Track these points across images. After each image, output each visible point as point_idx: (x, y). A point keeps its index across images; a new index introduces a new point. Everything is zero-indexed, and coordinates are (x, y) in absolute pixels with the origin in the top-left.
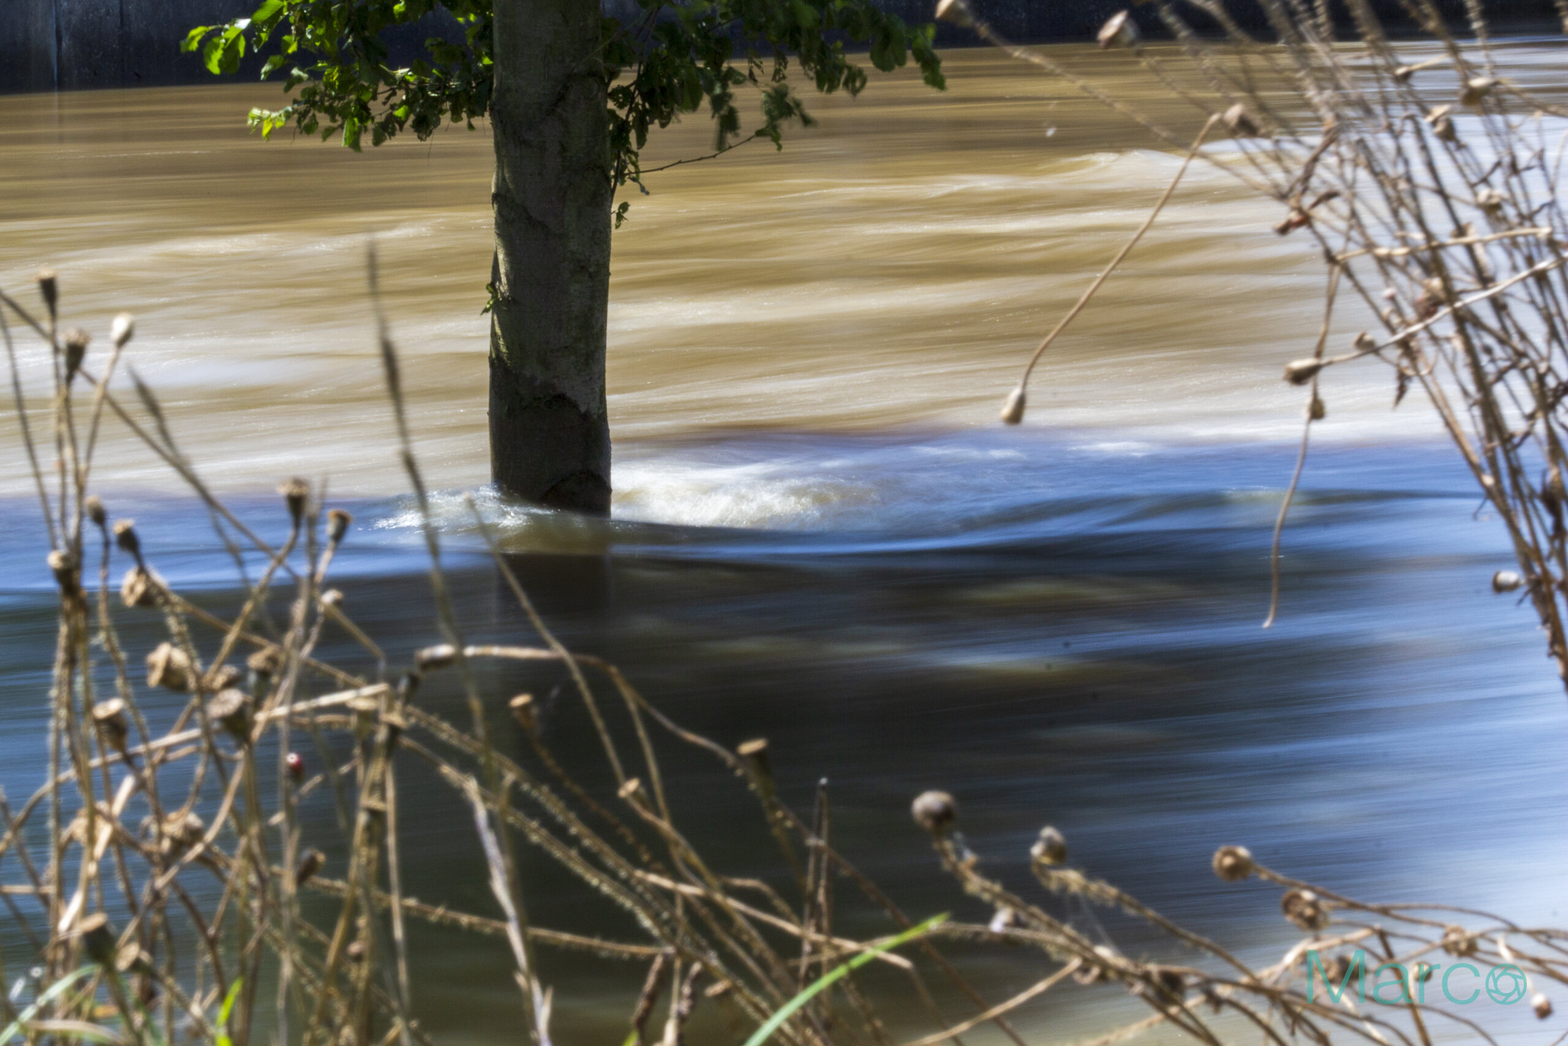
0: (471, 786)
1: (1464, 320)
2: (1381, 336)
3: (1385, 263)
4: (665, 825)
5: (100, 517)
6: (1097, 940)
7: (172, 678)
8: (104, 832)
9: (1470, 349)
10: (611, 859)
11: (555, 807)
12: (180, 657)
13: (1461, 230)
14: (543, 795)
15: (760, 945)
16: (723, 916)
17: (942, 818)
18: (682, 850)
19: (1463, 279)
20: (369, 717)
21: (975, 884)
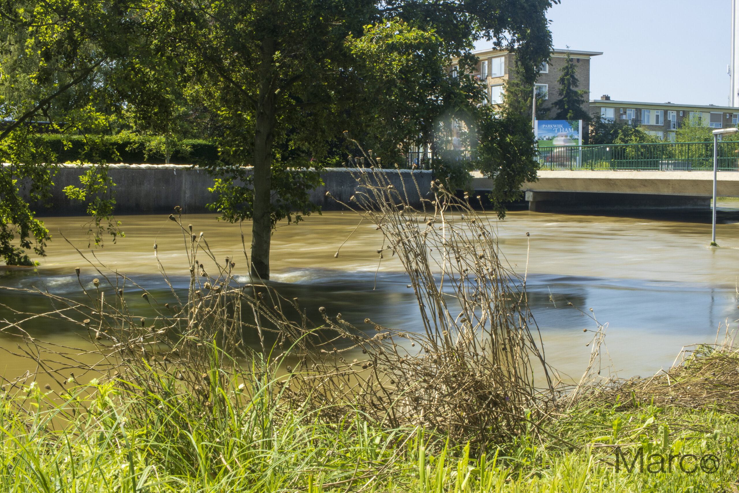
0: (252, 305)
1: (404, 244)
2: (391, 246)
3: (392, 234)
4: (281, 313)
5: (197, 262)
6: (346, 331)
7: (207, 287)
8: (197, 310)
9: (404, 248)
10: (273, 317)
11: (265, 309)
12: (209, 284)
13: (404, 230)
14: (263, 307)
15: (295, 332)
16: (290, 327)
17: (323, 310)
18: (284, 317)
19: (404, 237)
20: (237, 294)
21: (328, 321)
